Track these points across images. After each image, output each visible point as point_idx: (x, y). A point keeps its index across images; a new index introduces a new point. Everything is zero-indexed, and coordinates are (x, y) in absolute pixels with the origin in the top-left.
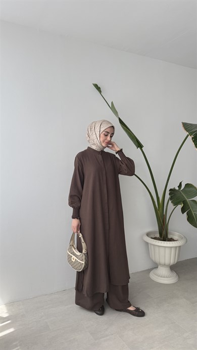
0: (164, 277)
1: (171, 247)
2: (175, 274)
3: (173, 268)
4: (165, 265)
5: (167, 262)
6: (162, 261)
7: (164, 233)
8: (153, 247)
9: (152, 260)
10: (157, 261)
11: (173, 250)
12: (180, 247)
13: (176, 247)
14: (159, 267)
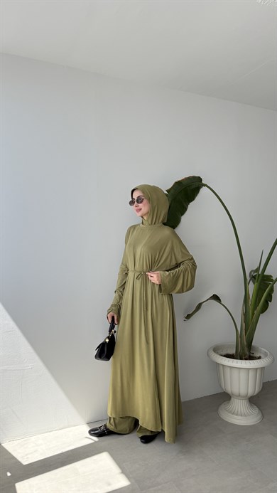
0: (240, 415)
1: (248, 369)
2: (256, 410)
3: (253, 401)
4: (239, 395)
5: (243, 392)
6: (235, 390)
8: (222, 367)
9: (221, 387)
10: (229, 390)
11: (251, 374)
12: (262, 369)
13: (257, 369)
14: (232, 399)
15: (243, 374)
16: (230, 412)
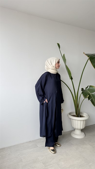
0: (78, 135)
1: (81, 120)
2: (83, 133)
3: (82, 130)
4: (78, 129)
5: (79, 128)
6: (77, 127)
7: (78, 112)
8: (72, 120)
9: (72, 126)
10: (74, 127)
11: (82, 122)
12: (85, 120)
13: (84, 120)
14: (76, 130)
15: (79, 122)
16: (75, 135)
